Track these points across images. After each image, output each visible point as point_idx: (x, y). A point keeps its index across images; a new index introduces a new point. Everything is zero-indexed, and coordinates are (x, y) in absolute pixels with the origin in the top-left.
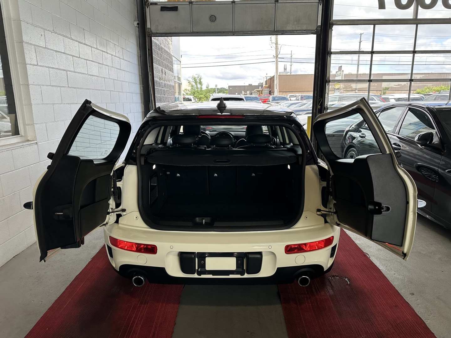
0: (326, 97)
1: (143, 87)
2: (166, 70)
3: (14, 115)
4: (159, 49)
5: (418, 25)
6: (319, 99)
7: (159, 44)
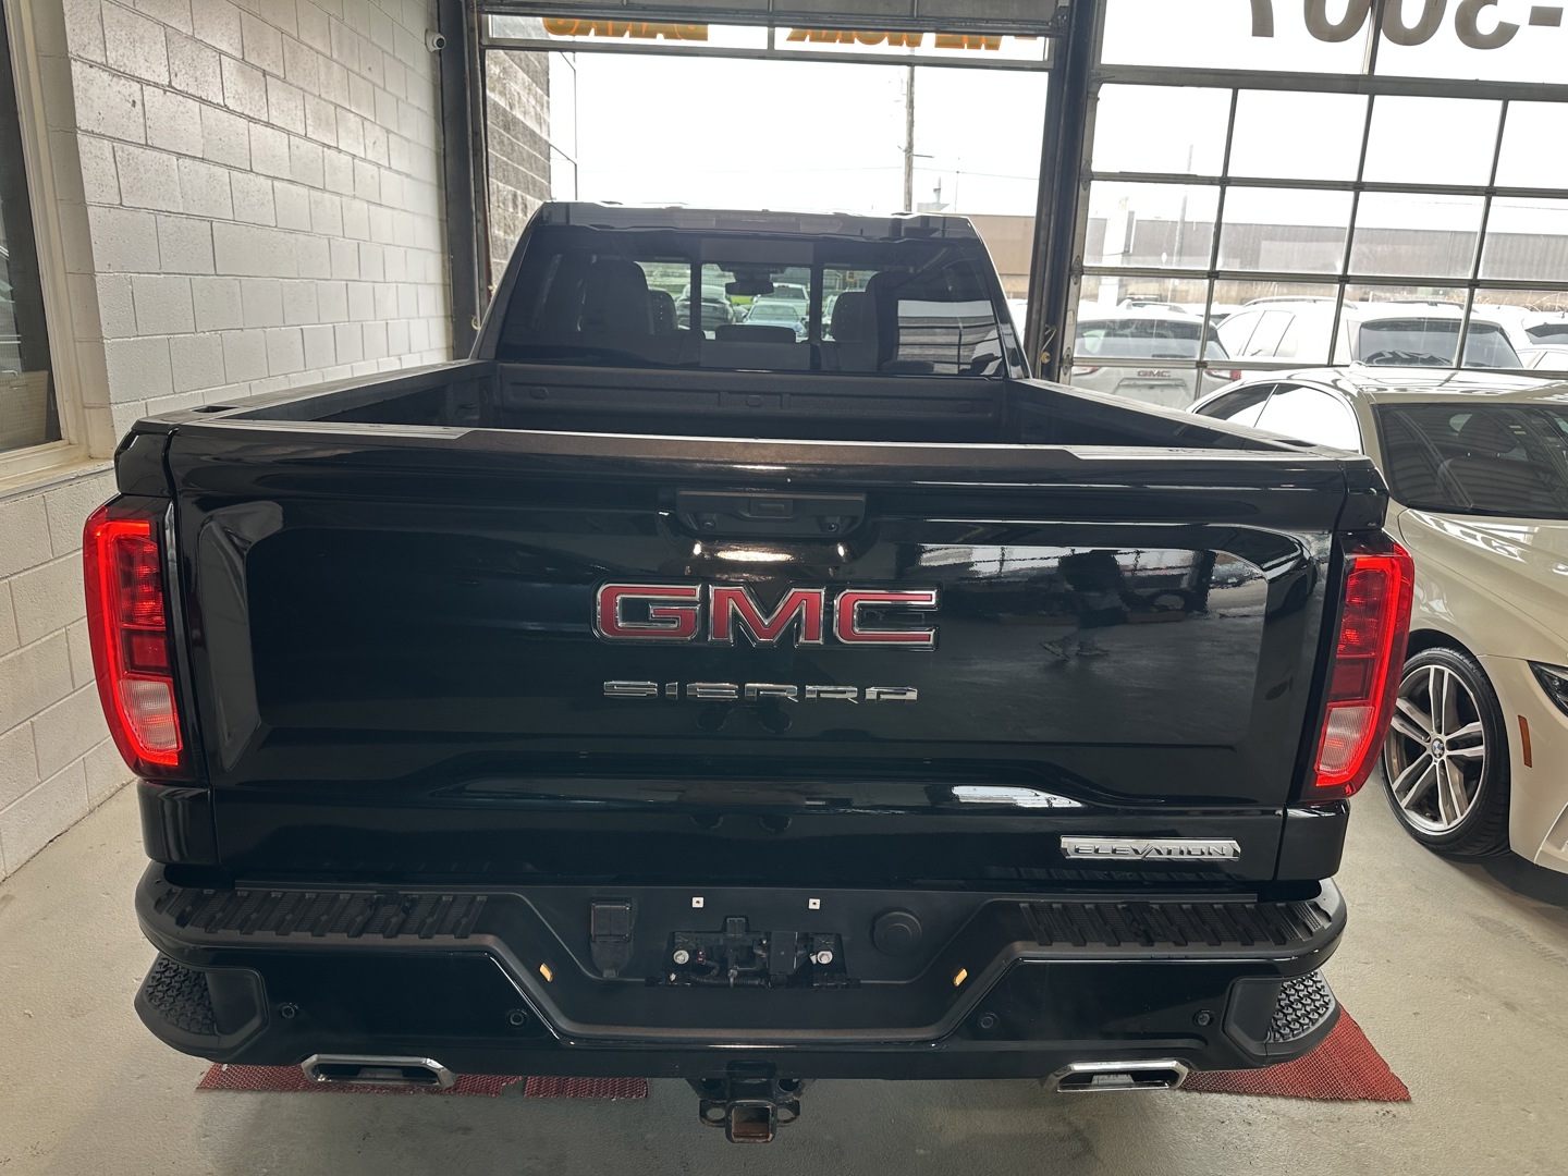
0: (1068, 322)
1: (452, 261)
2: (528, 197)
3: (46, 373)
4: (507, 128)
5: (1377, 98)
6: (1047, 329)
7: (508, 109)
